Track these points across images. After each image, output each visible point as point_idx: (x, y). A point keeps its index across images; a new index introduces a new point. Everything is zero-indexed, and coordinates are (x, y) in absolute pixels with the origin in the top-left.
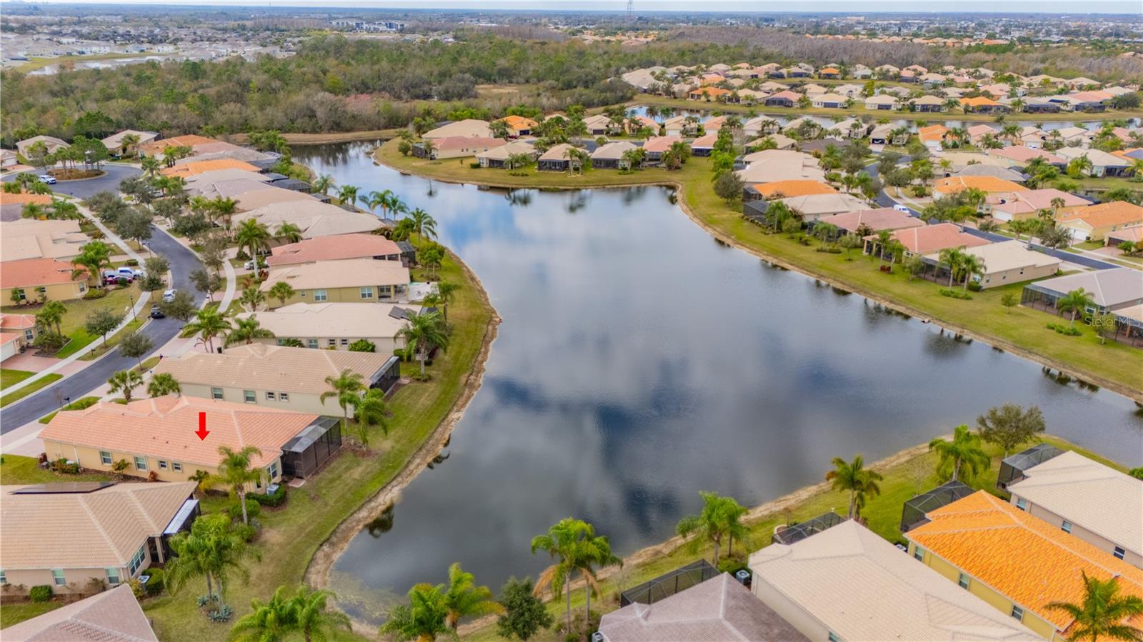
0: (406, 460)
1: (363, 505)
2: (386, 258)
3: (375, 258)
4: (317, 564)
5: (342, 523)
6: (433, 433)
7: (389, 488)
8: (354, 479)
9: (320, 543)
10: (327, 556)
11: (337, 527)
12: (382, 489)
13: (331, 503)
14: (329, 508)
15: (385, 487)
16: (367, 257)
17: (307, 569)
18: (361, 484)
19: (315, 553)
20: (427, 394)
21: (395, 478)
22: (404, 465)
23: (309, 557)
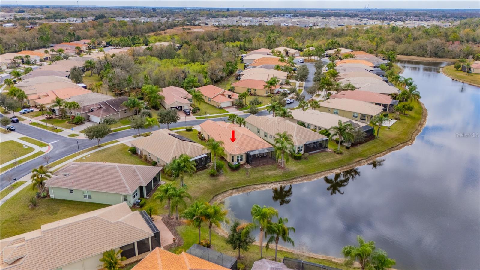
0: (295, 177)
1: (262, 184)
2: (382, 105)
3: (376, 104)
4: (226, 193)
5: (248, 186)
6: (318, 173)
7: (278, 183)
8: (268, 174)
9: (234, 188)
10: (232, 193)
11: (245, 186)
12: (274, 182)
13: (251, 177)
14: (249, 179)
15: (276, 182)
16: (372, 103)
17: (221, 193)
18: (269, 177)
19: (229, 190)
20: (332, 158)
21: (283, 181)
22: (292, 178)
23: (225, 190)
